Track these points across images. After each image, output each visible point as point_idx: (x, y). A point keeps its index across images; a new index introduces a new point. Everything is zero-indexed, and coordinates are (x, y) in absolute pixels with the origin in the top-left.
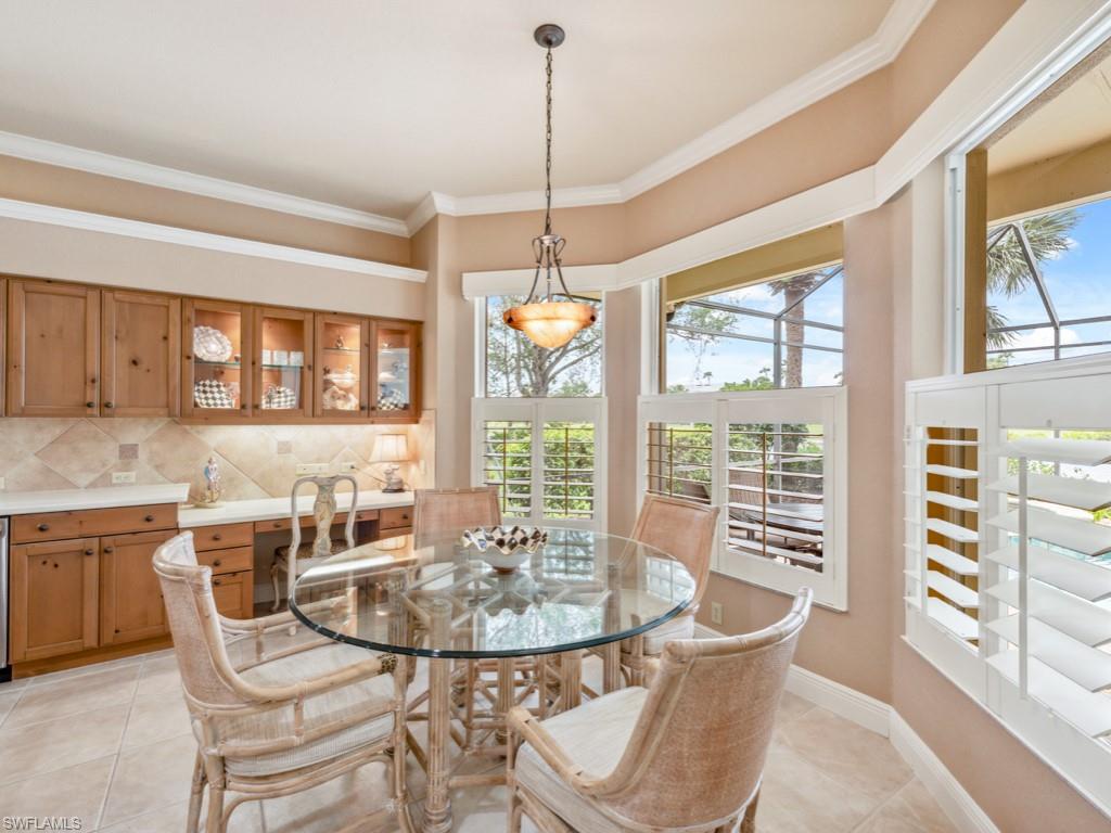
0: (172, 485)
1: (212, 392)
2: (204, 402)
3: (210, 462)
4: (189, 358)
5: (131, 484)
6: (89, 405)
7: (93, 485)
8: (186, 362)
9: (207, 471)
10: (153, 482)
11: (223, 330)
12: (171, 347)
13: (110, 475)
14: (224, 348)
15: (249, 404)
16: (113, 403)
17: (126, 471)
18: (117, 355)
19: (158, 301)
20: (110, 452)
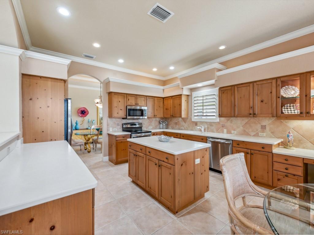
0: (276, 139)
1: (290, 108)
2: (286, 112)
3: (289, 133)
4: (279, 97)
5: (264, 137)
6: (250, 114)
7: (254, 136)
8: (278, 99)
9: (288, 136)
10: (271, 137)
11: (295, 86)
12: (273, 95)
13: (259, 133)
14: (296, 92)
15: (304, 111)
16: (256, 113)
17: (263, 133)
18: (257, 100)
19: (269, 81)
20: (259, 127)
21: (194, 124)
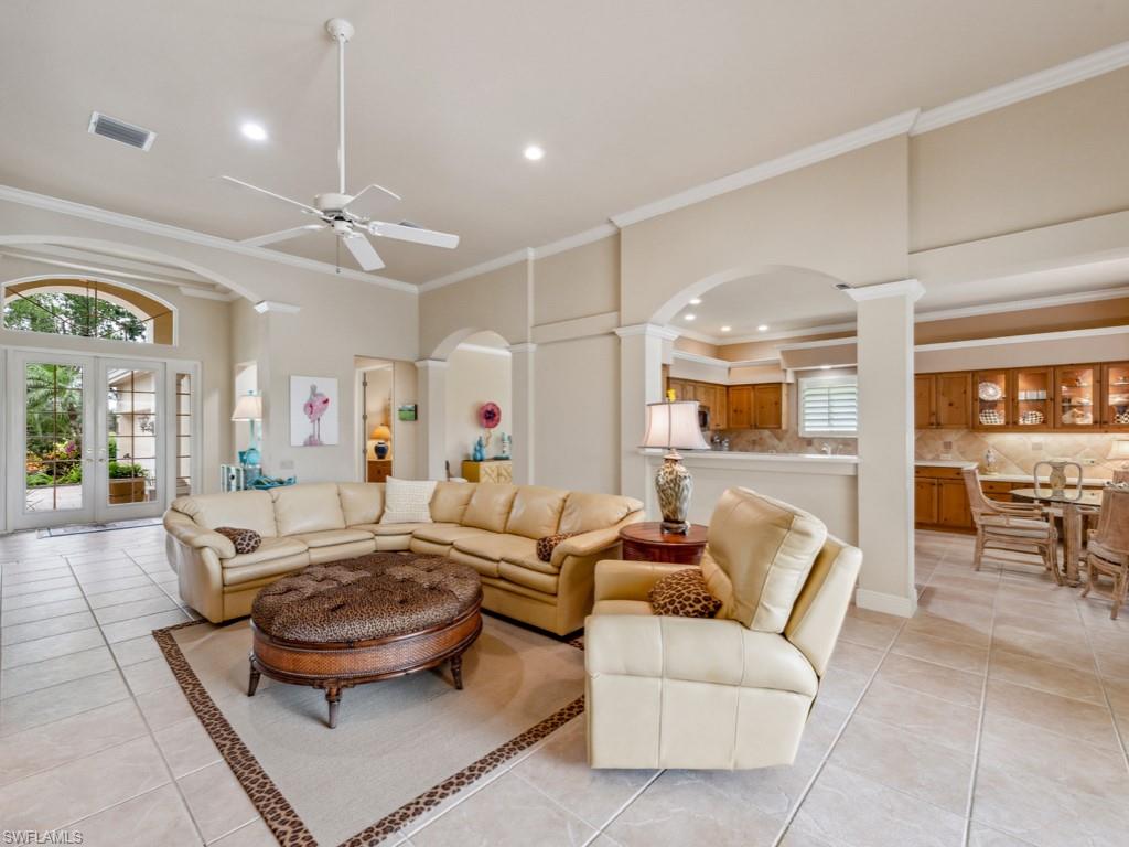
0: (970, 462)
1: (990, 416)
2: (985, 421)
3: (989, 452)
4: (977, 400)
5: (950, 458)
6: (932, 424)
8: (975, 402)
9: (987, 457)
11: (997, 383)
12: (967, 395)
13: (940, 455)
14: (996, 393)
15: (1011, 422)
16: (942, 423)
17: (947, 452)
18: (944, 402)
19: (962, 375)
20: (940, 444)
21: (805, 443)
